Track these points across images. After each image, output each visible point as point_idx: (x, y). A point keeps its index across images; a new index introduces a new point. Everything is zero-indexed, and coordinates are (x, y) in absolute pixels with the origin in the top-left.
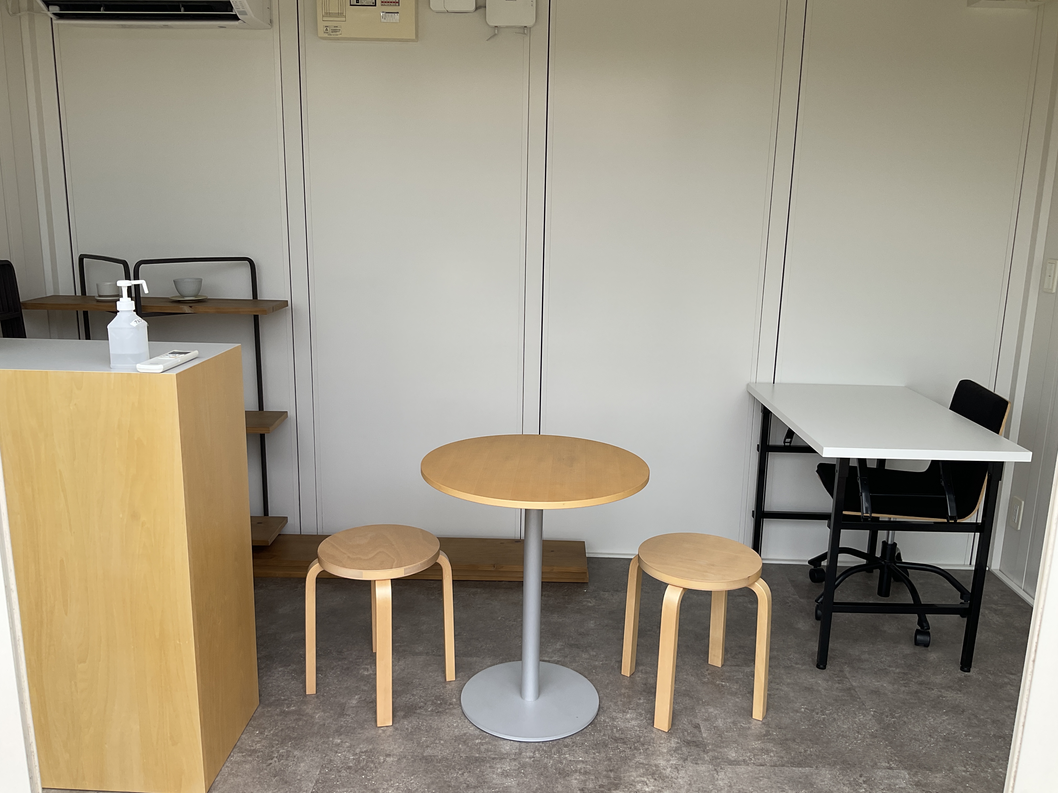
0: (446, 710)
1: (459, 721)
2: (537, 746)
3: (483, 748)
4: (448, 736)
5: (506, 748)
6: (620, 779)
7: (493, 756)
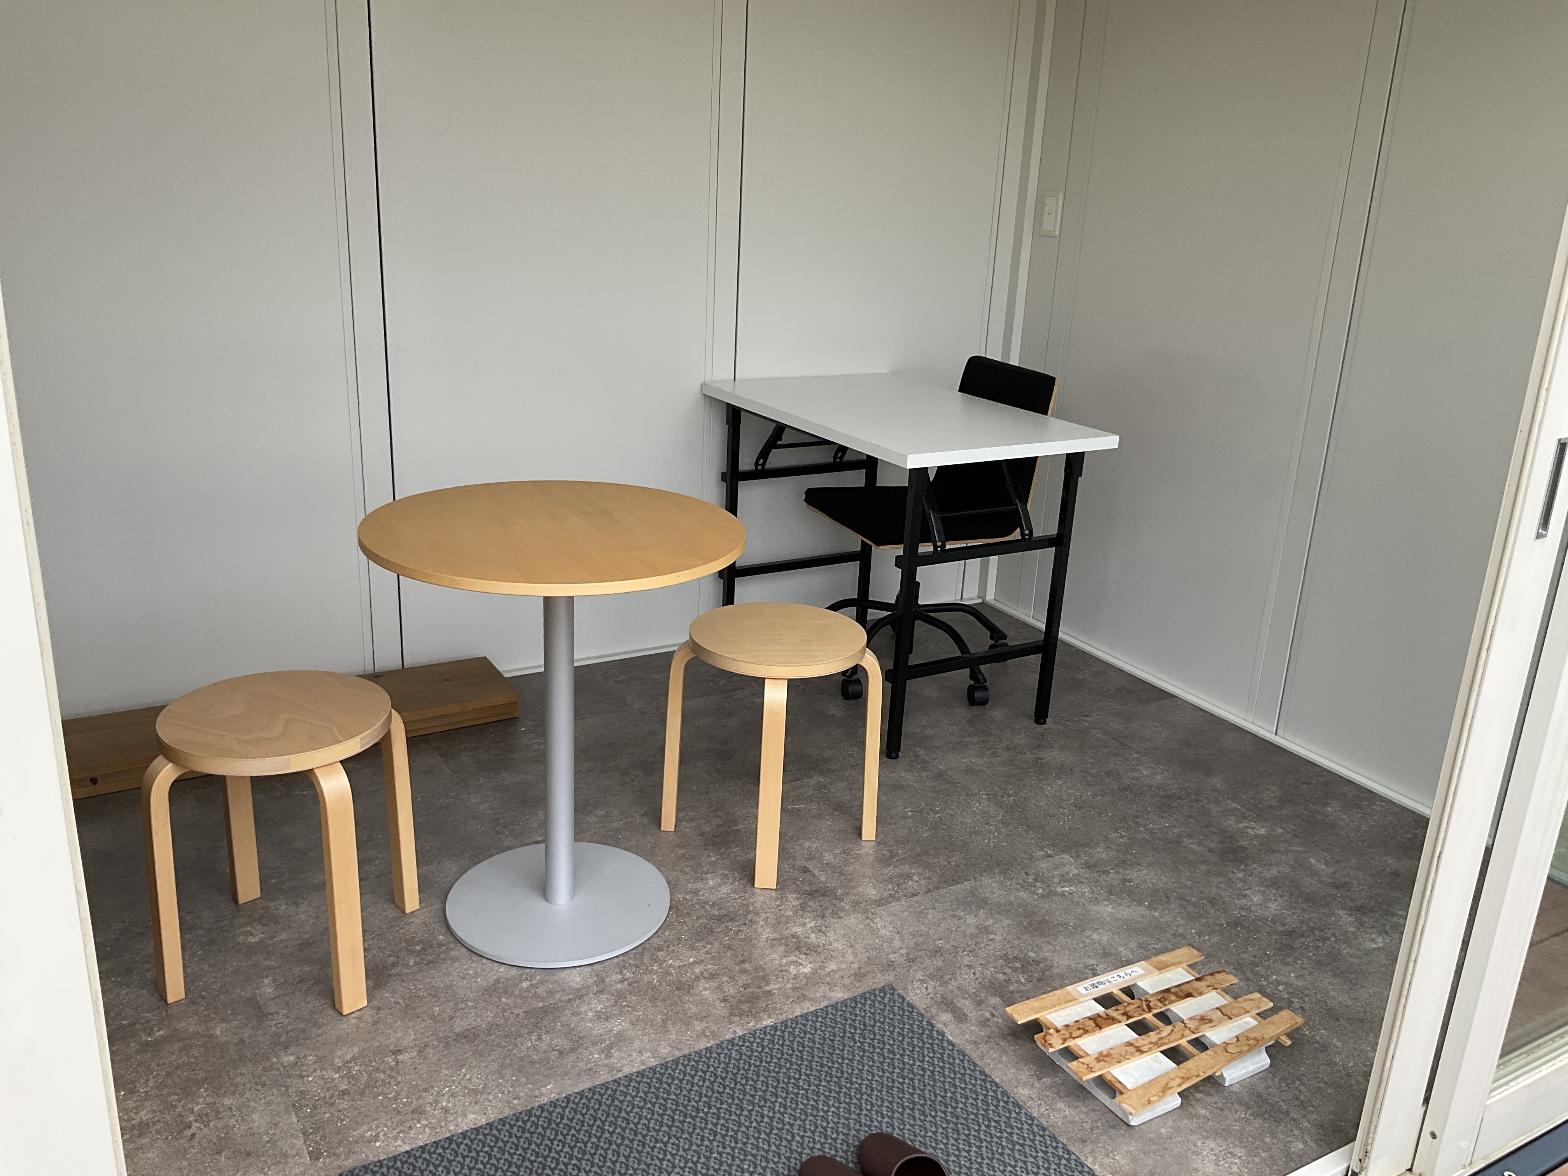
0: (438, 956)
1: (474, 965)
2: (621, 962)
3: (541, 990)
4: (471, 992)
5: (576, 980)
6: (763, 969)
7: (565, 998)
